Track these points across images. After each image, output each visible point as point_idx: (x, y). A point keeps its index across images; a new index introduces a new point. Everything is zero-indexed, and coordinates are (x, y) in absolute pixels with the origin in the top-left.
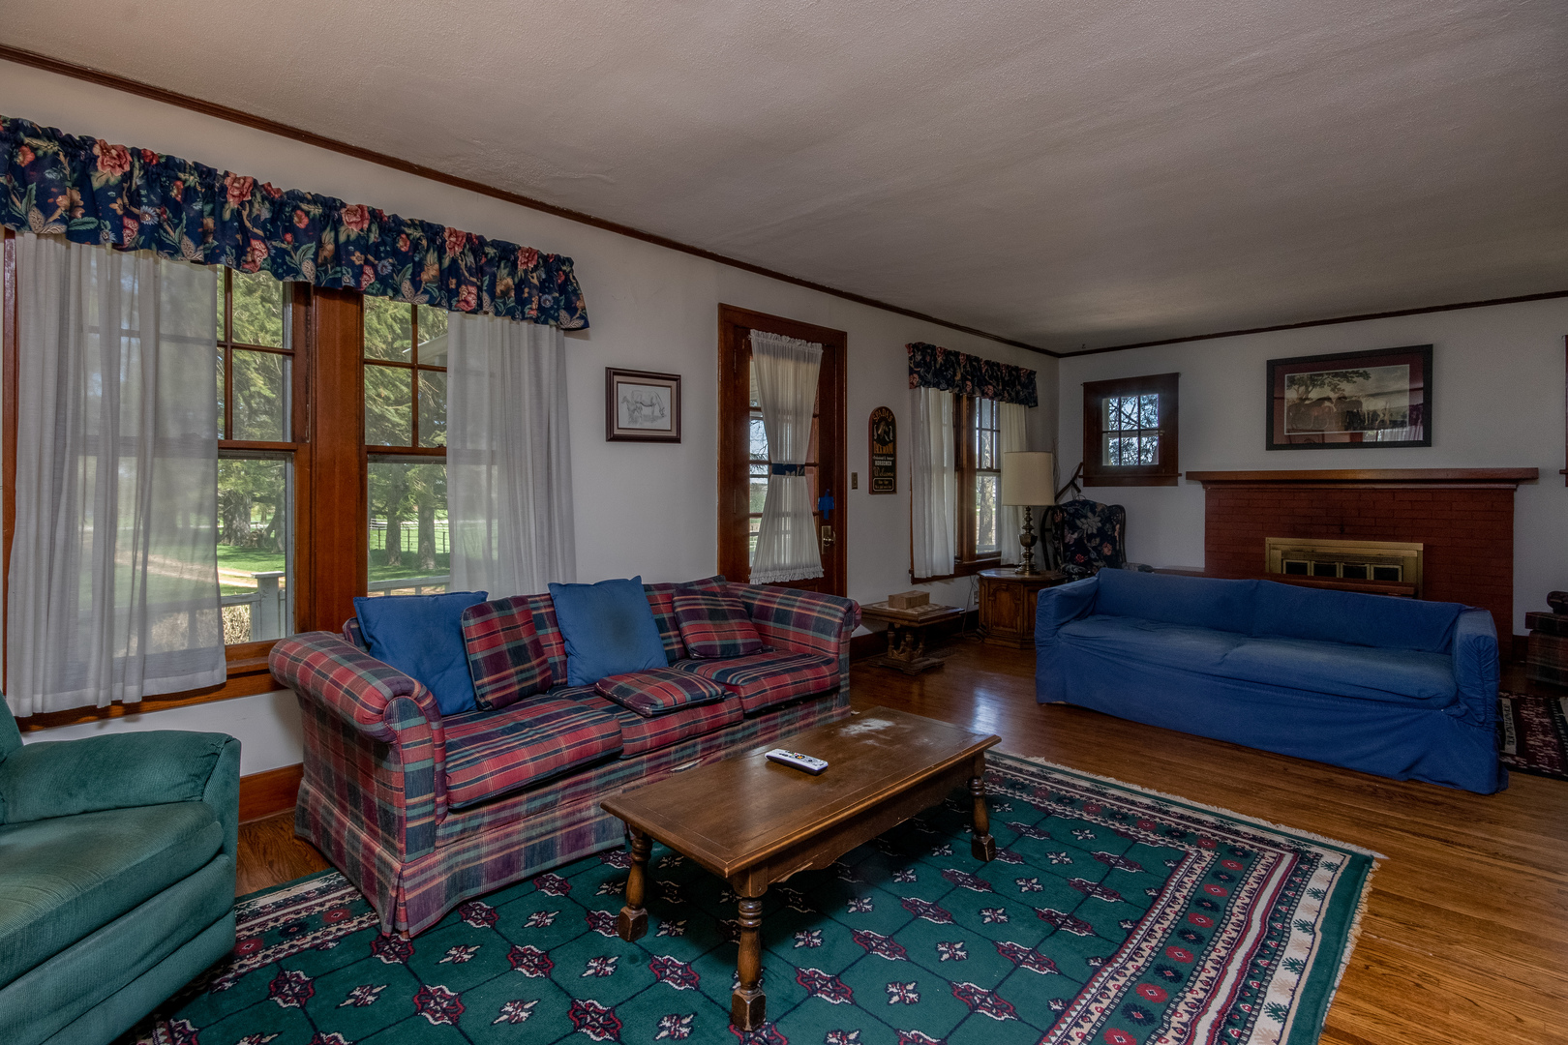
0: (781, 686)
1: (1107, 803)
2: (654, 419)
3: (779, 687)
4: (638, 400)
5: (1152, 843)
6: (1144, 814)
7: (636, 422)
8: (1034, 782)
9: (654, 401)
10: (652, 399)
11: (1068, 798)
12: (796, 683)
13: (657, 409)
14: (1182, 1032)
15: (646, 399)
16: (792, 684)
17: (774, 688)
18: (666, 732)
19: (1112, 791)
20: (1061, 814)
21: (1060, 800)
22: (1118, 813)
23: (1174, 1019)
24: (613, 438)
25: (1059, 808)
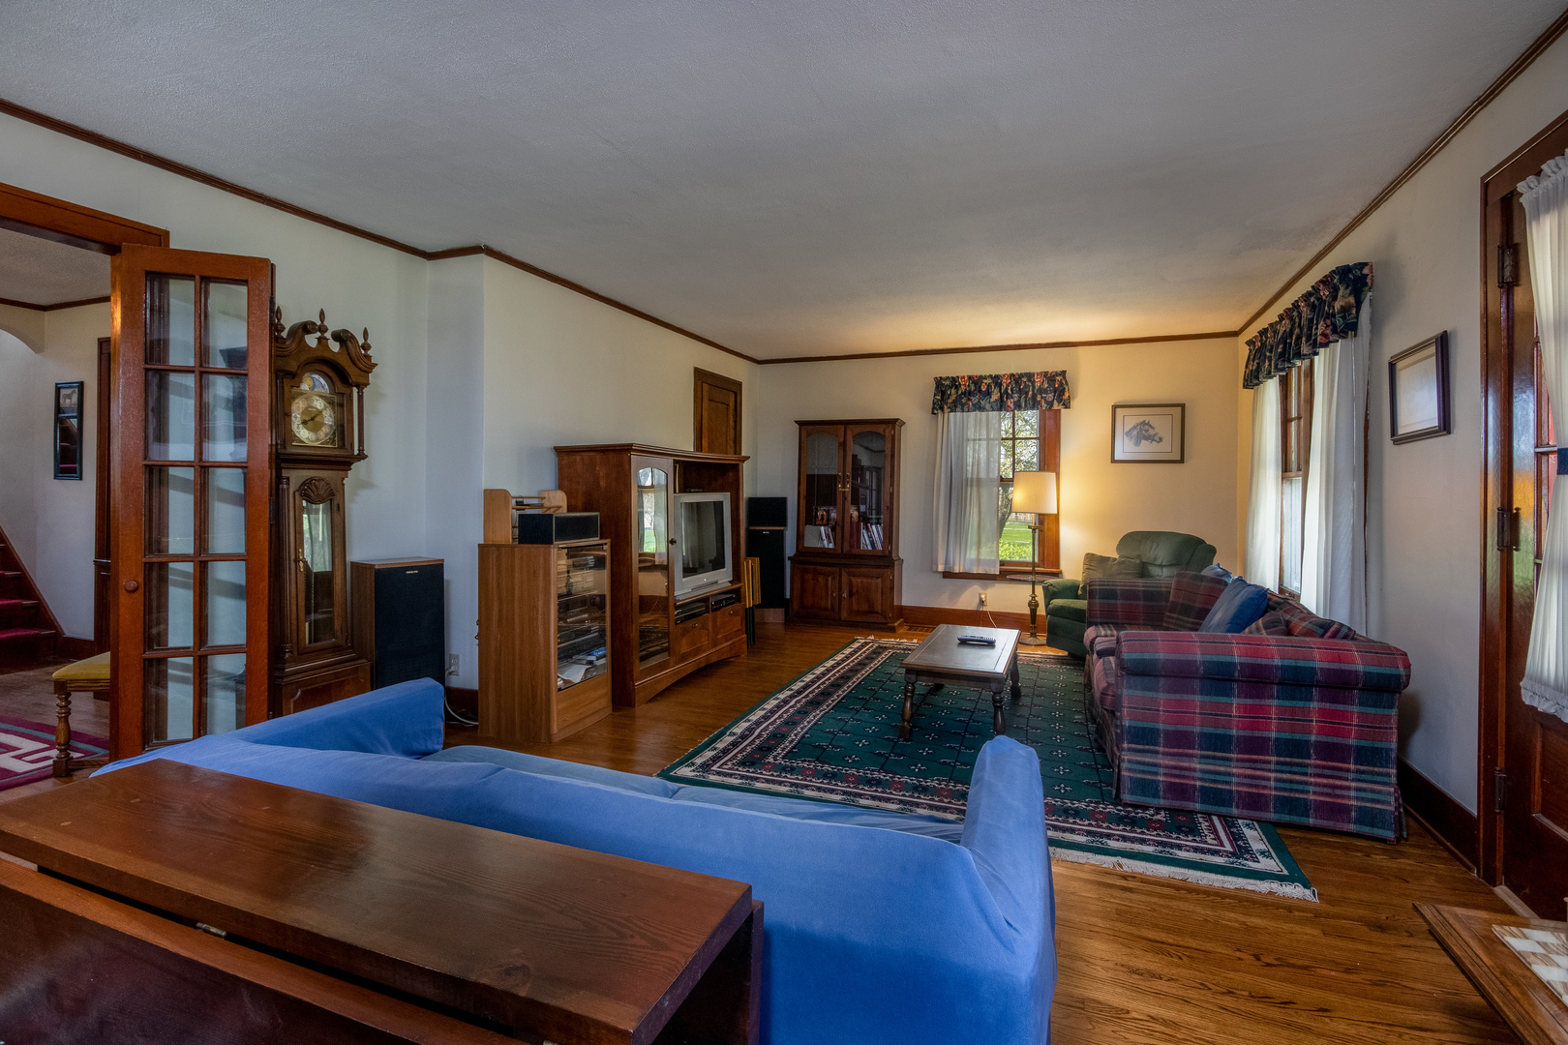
1: (841, 786)
5: (805, 761)
6: (811, 781)
8: (909, 796)
11: (873, 785)
19: (838, 798)
20: (873, 770)
21: (879, 783)
22: (831, 778)
24: (1395, 441)
25: (876, 775)
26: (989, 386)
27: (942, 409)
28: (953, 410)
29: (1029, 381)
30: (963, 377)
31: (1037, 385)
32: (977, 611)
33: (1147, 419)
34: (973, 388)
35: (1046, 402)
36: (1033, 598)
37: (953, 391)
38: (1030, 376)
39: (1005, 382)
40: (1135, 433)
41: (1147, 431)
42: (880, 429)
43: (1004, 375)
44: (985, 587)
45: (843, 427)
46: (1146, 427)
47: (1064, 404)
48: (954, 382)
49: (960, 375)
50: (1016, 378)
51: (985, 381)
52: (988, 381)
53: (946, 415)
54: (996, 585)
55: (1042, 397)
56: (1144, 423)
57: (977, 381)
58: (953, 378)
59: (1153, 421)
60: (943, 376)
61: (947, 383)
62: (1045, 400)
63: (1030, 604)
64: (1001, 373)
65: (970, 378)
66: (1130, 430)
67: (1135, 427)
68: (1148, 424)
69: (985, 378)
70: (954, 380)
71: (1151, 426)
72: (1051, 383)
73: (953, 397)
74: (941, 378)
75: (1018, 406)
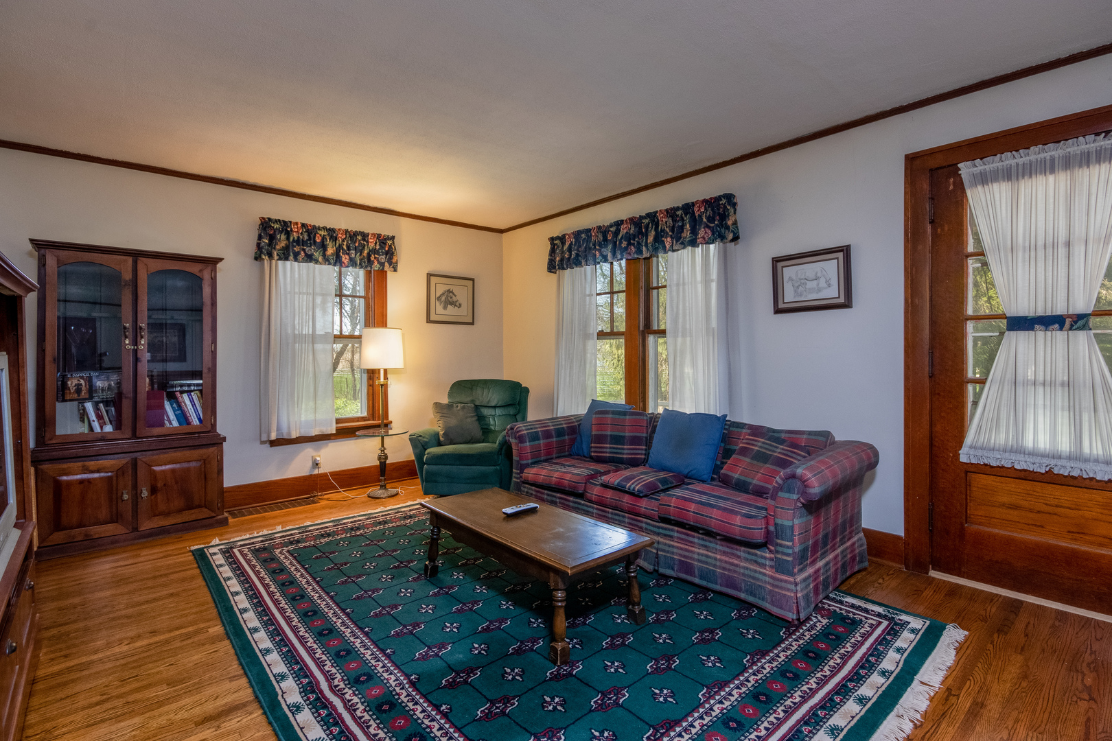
0: (684, 509)
2: (819, 290)
3: (681, 509)
4: (803, 277)
7: (801, 295)
9: (819, 275)
10: (816, 273)
12: (697, 513)
13: (822, 281)
14: (339, 690)
15: (810, 274)
16: (694, 512)
17: (677, 507)
18: (603, 497)
23: (351, 692)
24: (778, 311)
26: (324, 238)
27: (270, 255)
28: (284, 256)
29: (364, 240)
30: (297, 223)
31: (372, 245)
32: (311, 476)
33: (451, 288)
34: (306, 237)
35: (379, 263)
36: (383, 451)
37: (283, 237)
38: (365, 236)
39: (341, 236)
40: (443, 298)
41: (451, 298)
42: (194, 268)
43: (339, 230)
44: (317, 449)
45: (130, 260)
46: (451, 294)
47: (393, 267)
48: (285, 226)
49: (293, 221)
50: (353, 235)
51: (320, 232)
52: (322, 233)
53: (274, 262)
54: (330, 444)
55: (375, 258)
56: (449, 291)
57: (311, 231)
58: (284, 222)
59: (456, 290)
60: (273, 217)
61: (276, 226)
62: (378, 260)
63: (379, 458)
64: (337, 227)
65: (303, 225)
66: (440, 296)
67: (443, 294)
68: (452, 292)
69: (319, 228)
70: (285, 224)
71: (454, 294)
72: (383, 245)
73: (283, 244)
74: (269, 219)
75: (353, 263)
